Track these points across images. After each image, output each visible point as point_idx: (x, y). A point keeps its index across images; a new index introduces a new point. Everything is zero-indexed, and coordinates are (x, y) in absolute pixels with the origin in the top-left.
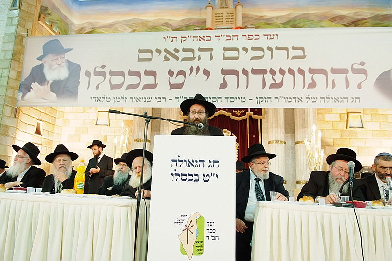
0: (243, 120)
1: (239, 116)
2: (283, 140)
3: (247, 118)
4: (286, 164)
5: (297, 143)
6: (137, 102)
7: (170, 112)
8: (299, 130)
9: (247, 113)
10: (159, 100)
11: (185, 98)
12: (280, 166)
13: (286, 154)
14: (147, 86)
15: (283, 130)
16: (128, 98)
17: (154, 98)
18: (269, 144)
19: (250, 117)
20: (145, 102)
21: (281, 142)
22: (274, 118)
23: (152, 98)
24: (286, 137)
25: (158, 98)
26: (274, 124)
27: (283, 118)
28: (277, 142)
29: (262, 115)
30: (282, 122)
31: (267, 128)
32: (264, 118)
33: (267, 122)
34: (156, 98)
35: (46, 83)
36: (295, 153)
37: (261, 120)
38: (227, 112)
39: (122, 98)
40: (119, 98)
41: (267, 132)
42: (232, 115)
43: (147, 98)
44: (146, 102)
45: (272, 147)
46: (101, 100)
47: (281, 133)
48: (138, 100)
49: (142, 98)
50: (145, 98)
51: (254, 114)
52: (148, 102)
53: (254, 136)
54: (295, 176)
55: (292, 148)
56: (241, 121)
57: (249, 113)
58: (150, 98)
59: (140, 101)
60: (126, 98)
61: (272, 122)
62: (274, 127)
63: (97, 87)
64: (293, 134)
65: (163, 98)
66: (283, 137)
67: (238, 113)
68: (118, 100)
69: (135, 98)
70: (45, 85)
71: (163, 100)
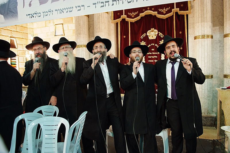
0: (169, 17)
1: (165, 14)
2: (210, 34)
3: (173, 15)
4: (213, 58)
5: (226, 36)
6: (61, 13)
7: (100, 18)
8: (228, 22)
9: (173, 10)
10: (79, 8)
11: (101, 3)
12: (206, 61)
13: (213, 47)
15: (210, 23)
16: (54, 11)
17: (74, 8)
18: (195, 39)
19: (177, 13)
20: (67, 12)
21: (208, 36)
22: (200, 11)
23: (73, 8)
24: (213, 31)
25: (78, 6)
26: (200, 19)
27: (210, 11)
28: (203, 37)
29: (188, 10)
30: (208, 15)
31: (194, 23)
32: (190, 13)
33: (193, 17)
34: (76, 7)
36: (223, 47)
37: (187, 15)
38: (154, 11)
39: (49, 11)
40: (47, 12)
41: (194, 28)
42: (158, 13)
43: (69, 8)
44: (69, 12)
45: (197, 42)
46: (34, 15)
47: (208, 27)
48: (62, 11)
49: (65, 9)
50: (67, 9)
51: (180, 10)
52: (70, 11)
53: (181, 33)
54: (222, 69)
55: (220, 41)
56: (167, 19)
57: (176, 9)
58: (71, 8)
60: (52, 11)
61: (198, 16)
62: (200, 21)
63: (30, 5)
64: (222, 27)
65: (82, 6)
66: (210, 31)
67: (164, 10)
68: (46, 14)
69: (59, 10)
71: (82, 8)
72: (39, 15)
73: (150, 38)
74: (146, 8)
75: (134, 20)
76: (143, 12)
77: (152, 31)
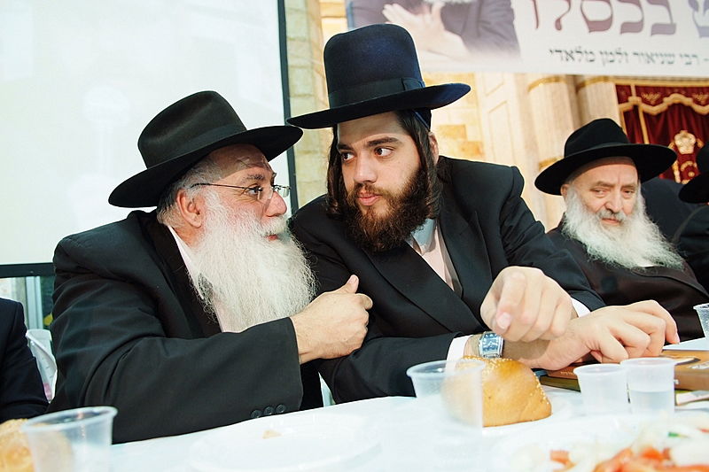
1: (703, 106)
6: (649, 62)
10: (688, 60)
14: (658, 29)
16: (630, 55)
17: (677, 57)
20: (664, 63)
23: (674, 56)
34: (681, 56)
35: (426, 9)
39: (619, 53)
40: (613, 53)
43: (667, 55)
46: (575, 55)
48: (650, 58)
49: (658, 55)
50: (662, 55)
52: (669, 63)
59: (653, 61)
60: (626, 54)
63: (558, 25)
65: (695, 56)
67: (701, 98)
68: (611, 58)
70: (423, 13)
71: (694, 60)
72: (591, 57)
73: (683, 150)
74: (672, 90)
75: (654, 110)
76: (668, 96)
77: (685, 137)
